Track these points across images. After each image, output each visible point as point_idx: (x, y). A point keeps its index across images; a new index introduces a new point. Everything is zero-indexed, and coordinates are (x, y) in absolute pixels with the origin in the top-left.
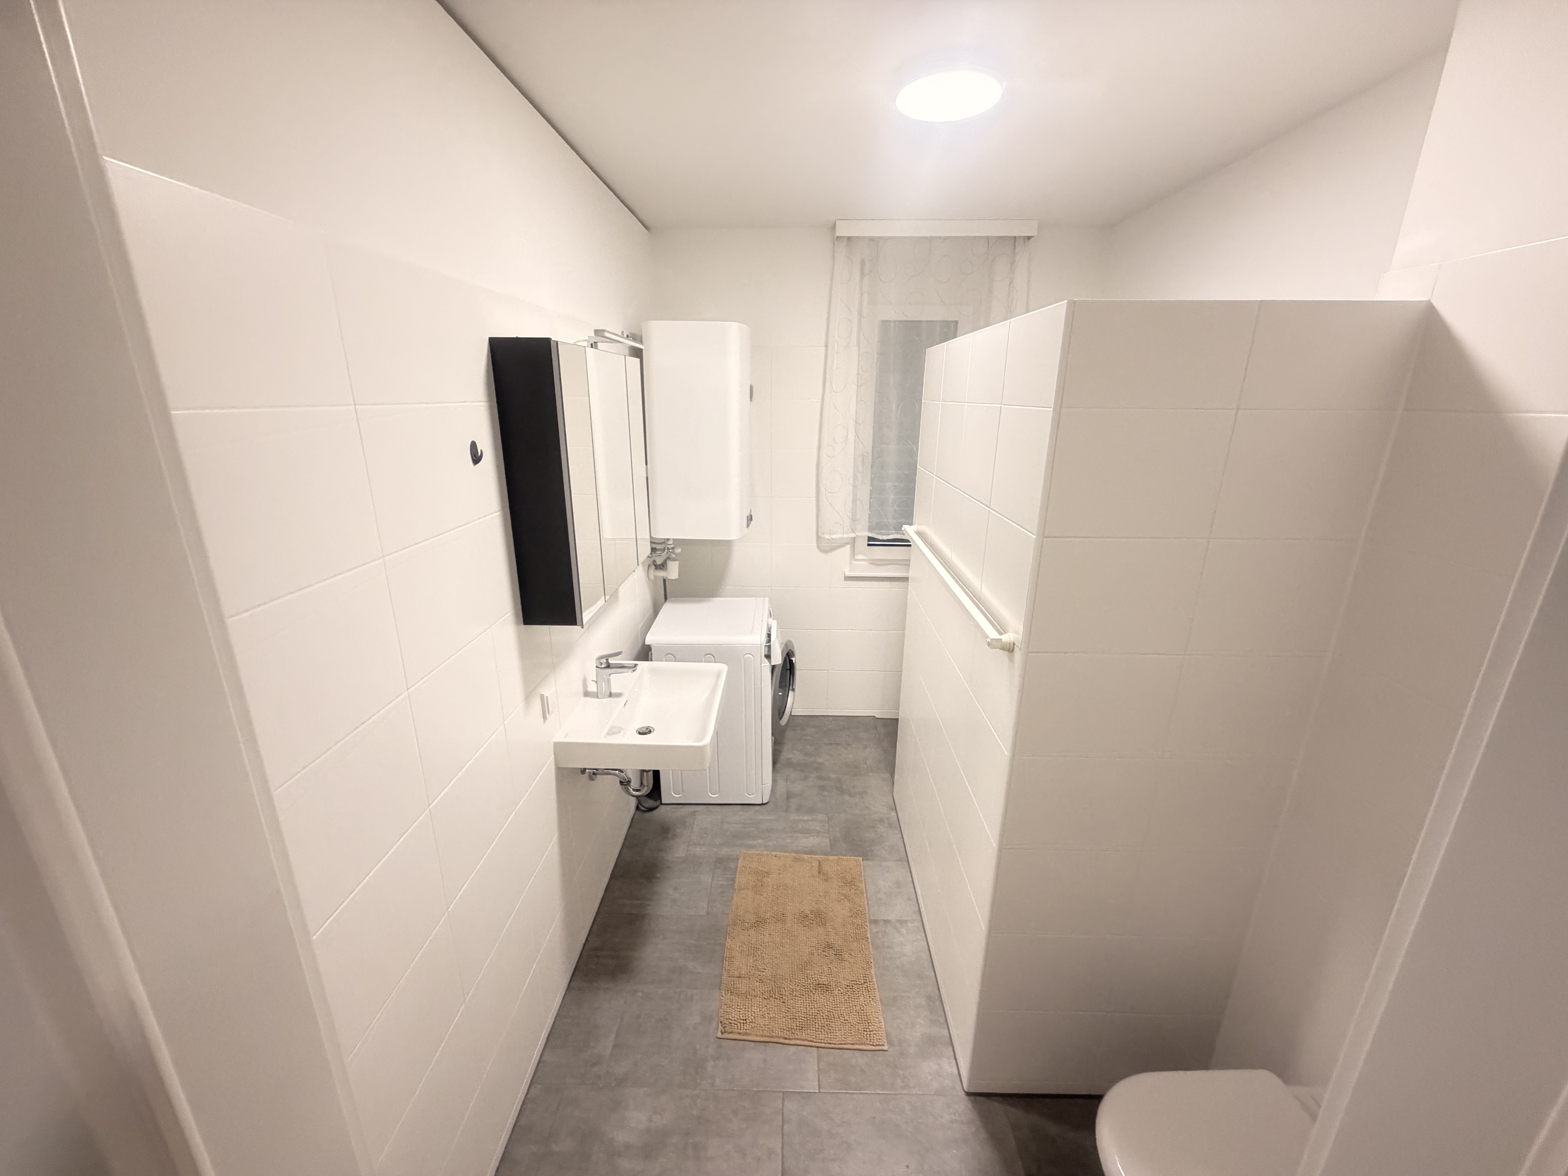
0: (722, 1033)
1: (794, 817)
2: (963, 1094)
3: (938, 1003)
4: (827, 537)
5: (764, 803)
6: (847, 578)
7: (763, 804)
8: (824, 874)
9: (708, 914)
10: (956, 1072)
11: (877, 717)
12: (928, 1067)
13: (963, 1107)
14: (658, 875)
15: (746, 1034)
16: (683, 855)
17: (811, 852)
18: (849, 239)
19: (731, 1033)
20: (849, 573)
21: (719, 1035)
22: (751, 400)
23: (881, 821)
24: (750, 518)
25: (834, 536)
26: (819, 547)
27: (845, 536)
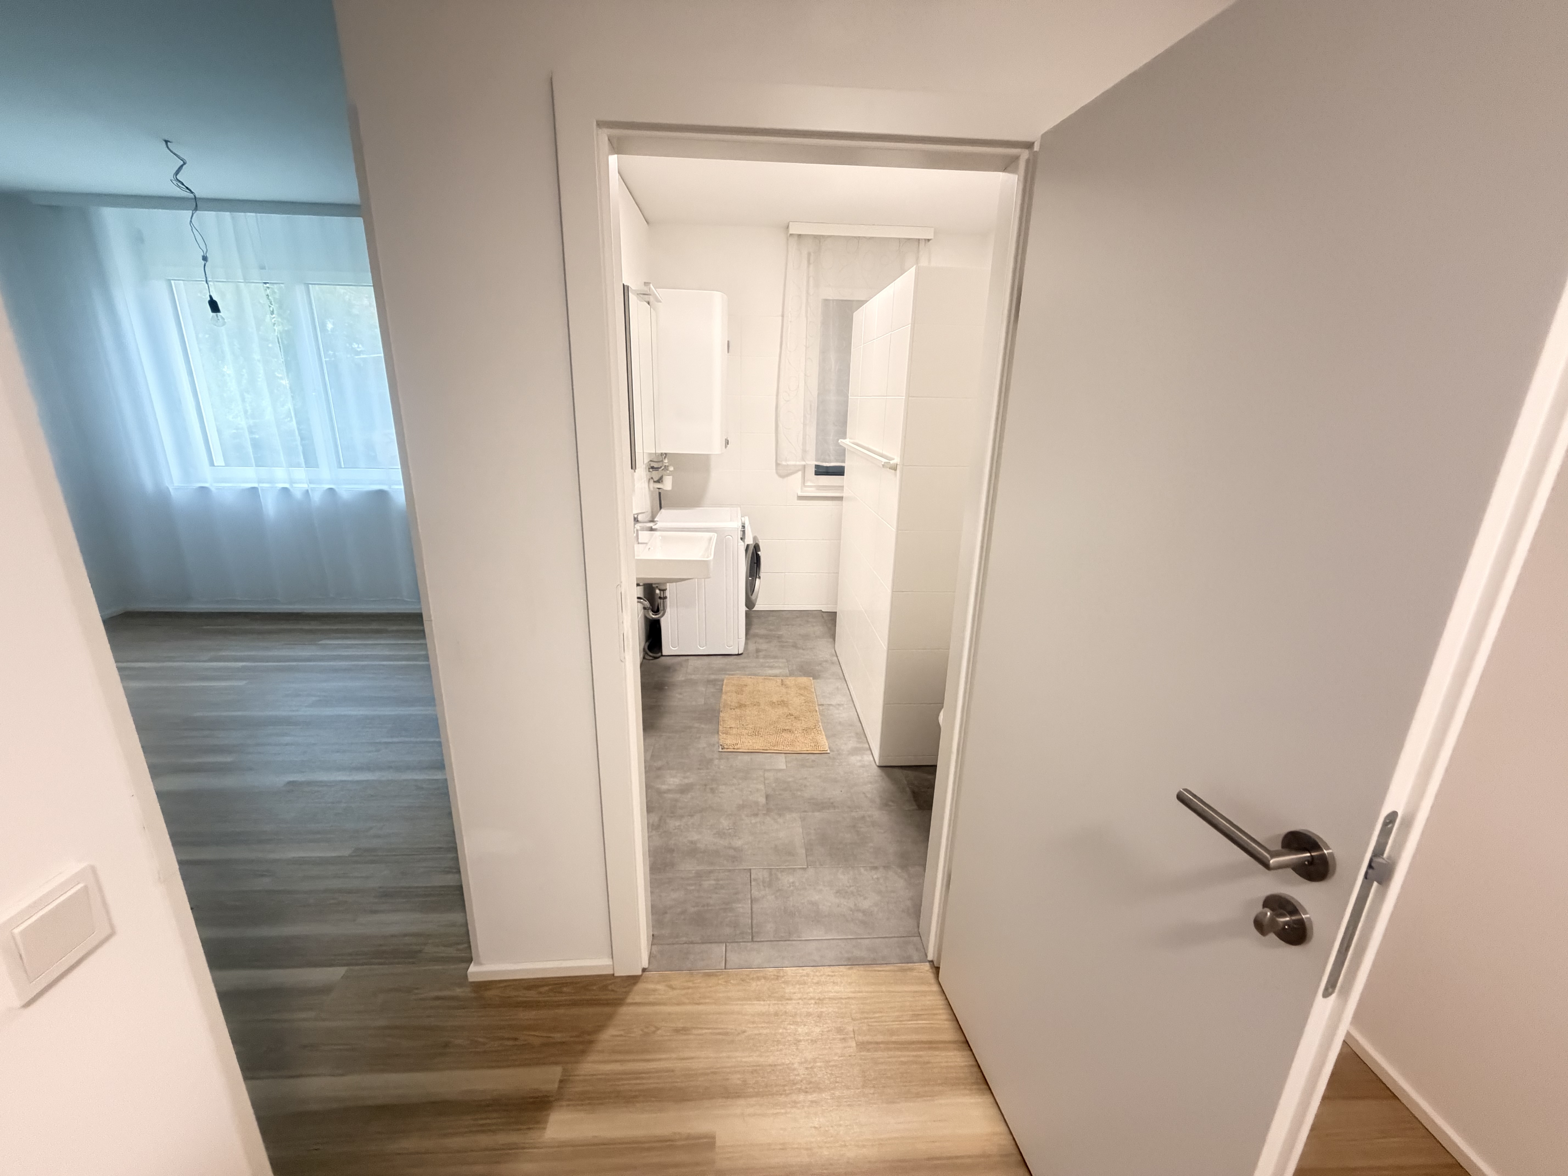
0: (722, 749)
1: (761, 660)
2: (876, 767)
3: (863, 737)
4: (784, 463)
5: (739, 653)
6: (800, 498)
7: (738, 655)
8: (785, 685)
9: (705, 704)
10: (872, 759)
11: (823, 611)
12: (854, 759)
13: (875, 771)
14: (666, 688)
15: (738, 749)
16: (683, 679)
17: (776, 676)
18: (799, 236)
19: (727, 749)
20: (800, 494)
21: (720, 750)
22: (728, 352)
23: (826, 661)
24: (727, 442)
25: (789, 463)
26: (777, 473)
27: (798, 463)
